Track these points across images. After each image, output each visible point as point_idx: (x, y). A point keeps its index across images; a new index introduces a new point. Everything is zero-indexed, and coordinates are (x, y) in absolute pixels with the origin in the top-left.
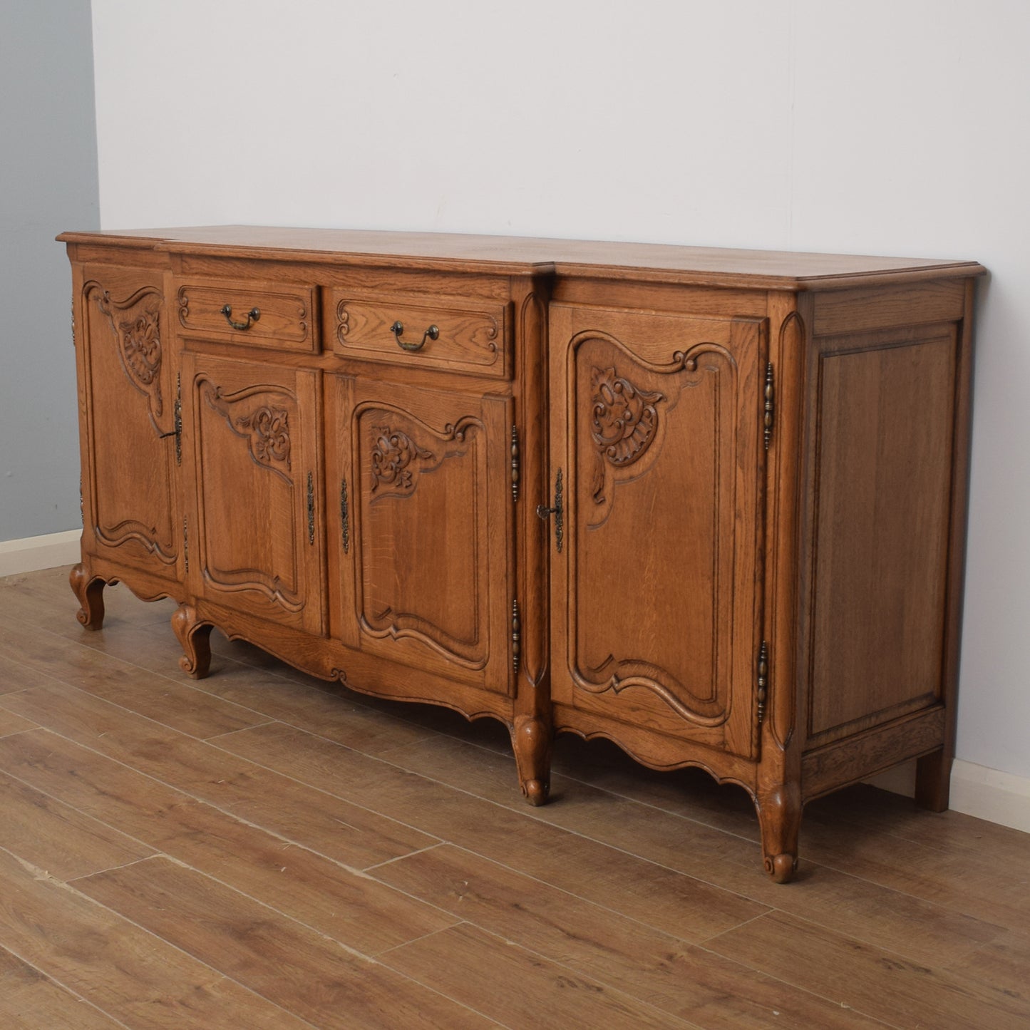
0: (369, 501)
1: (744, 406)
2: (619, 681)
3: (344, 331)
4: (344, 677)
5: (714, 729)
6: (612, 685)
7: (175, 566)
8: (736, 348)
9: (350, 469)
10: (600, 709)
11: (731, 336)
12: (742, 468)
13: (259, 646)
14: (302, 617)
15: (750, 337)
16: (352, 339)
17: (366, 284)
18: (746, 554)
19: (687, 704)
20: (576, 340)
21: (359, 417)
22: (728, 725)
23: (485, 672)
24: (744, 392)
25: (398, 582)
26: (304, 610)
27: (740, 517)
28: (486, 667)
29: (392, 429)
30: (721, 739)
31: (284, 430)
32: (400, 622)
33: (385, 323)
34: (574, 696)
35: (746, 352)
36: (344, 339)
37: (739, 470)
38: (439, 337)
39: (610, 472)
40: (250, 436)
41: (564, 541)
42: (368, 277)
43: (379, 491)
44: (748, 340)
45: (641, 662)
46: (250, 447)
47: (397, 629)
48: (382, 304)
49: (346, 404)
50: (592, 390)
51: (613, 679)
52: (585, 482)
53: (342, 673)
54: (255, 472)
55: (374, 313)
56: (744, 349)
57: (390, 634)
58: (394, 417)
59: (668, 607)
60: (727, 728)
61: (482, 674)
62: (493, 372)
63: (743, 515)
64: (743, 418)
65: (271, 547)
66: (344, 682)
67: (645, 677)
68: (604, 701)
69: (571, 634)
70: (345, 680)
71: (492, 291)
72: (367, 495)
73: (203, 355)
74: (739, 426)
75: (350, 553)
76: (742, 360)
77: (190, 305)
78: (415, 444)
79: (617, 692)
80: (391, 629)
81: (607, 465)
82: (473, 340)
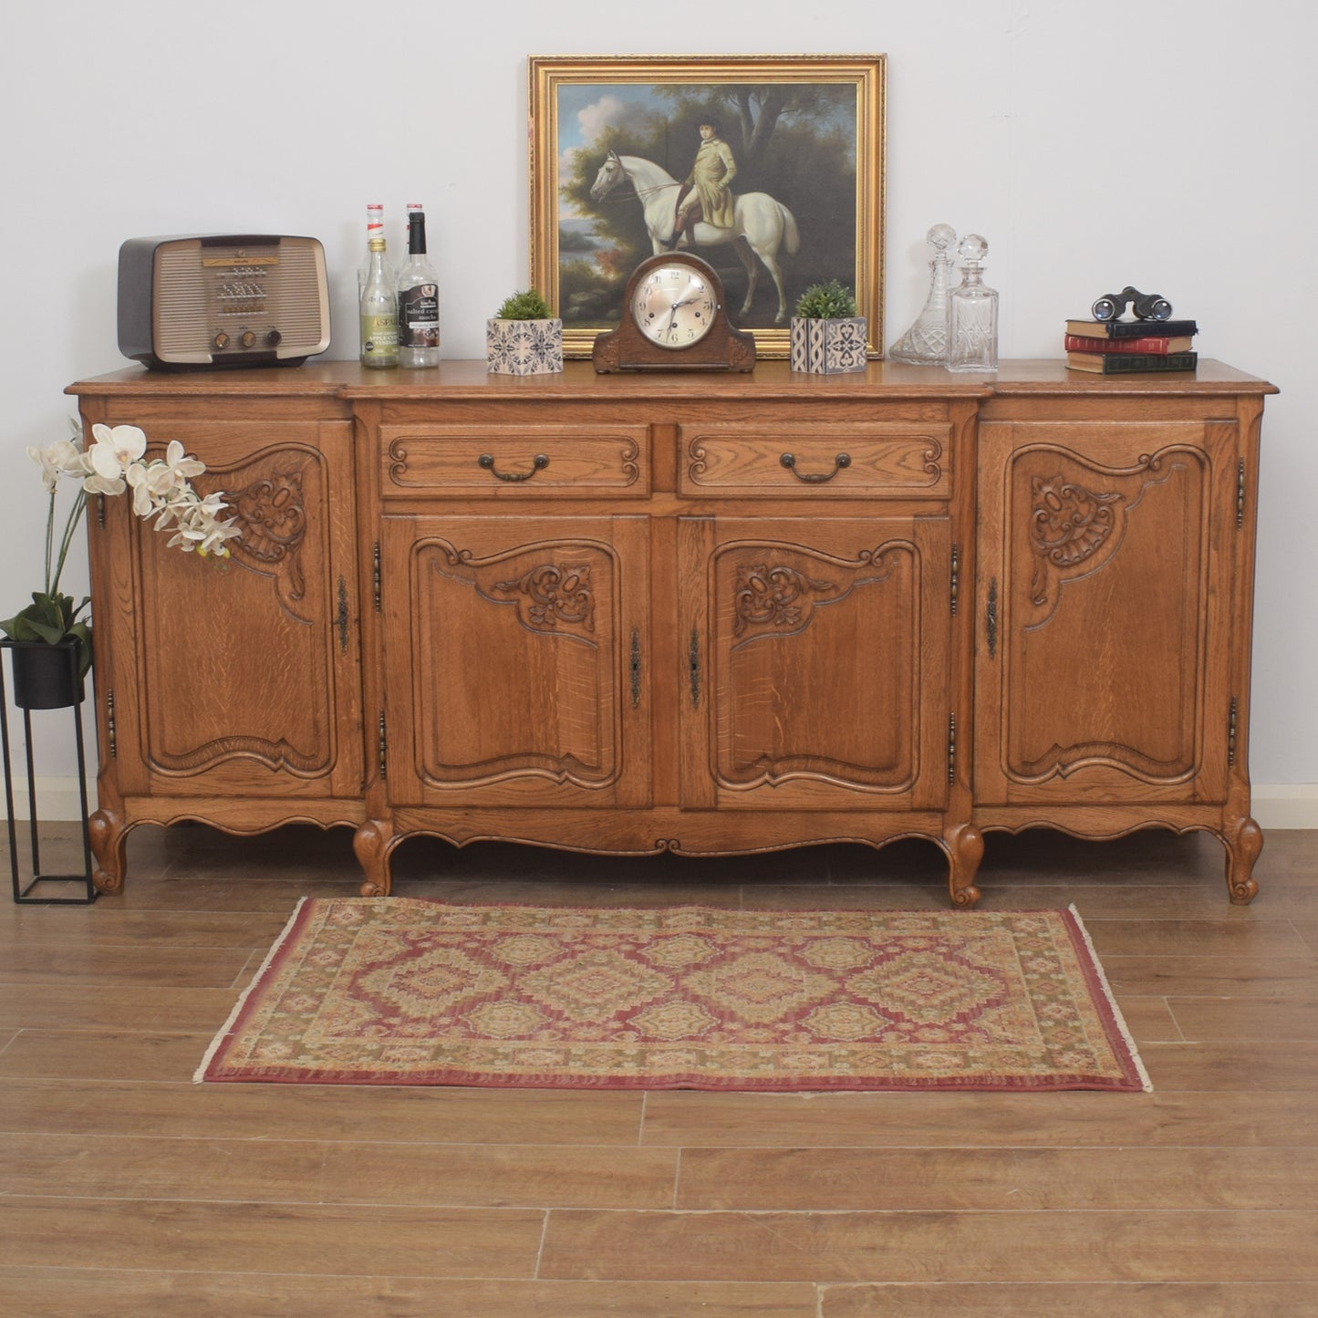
0: (729, 647)
1: (1219, 496)
2: (1064, 767)
3: (700, 470)
4: (676, 846)
5: (1183, 786)
6: (1058, 772)
7: (330, 779)
8: (1211, 447)
9: (704, 616)
10: (1044, 799)
11: (1206, 436)
12: (1216, 549)
13: (520, 841)
14: (614, 793)
15: (1227, 435)
16: (709, 478)
17: (727, 417)
18: (1221, 623)
19: (1147, 770)
20: (1016, 453)
21: (717, 559)
22: (1199, 778)
23: (912, 793)
24: (1220, 483)
25: (779, 725)
26: (617, 784)
27: (1214, 592)
28: (914, 788)
29: (770, 566)
30: (1190, 793)
31: (584, 587)
32: (778, 766)
33: (766, 456)
34: (1008, 794)
35: (1222, 449)
36: (699, 479)
37: (1213, 552)
38: (852, 464)
39: (1053, 573)
40: (519, 601)
41: (998, 647)
42: (730, 410)
43: (746, 635)
44: (1224, 438)
45: (1094, 743)
46: (519, 614)
47: (774, 776)
48: (765, 437)
49: (701, 547)
50: (1033, 499)
51: (1058, 766)
52: (1022, 585)
53: (673, 842)
54: (529, 641)
55: (750, 448)
56: (1220, 447)
57: (766, 782)
58: (774, 553)
59: (1127, 687)
60: (1198, 781)
61: (910, 795)
62: (932, 493)
63: (1218, 590)
64: (1218, 507)
65: (557, 723)
66: (677, 852)
67: (1095, 756)
68: (1049, 790)
69: (1004, 734)
70: (679, 848)
71: (924, 414)
72: (725, 640)
73: (428, 517)
74: (1213, 512)
75: (702, 707)
76: (1218, 456)
77: (410, 459)
78: (806, 577)
79: (1064, 777)
80: (767, 777)
81: (1050, 568)
82: (903, 463)
